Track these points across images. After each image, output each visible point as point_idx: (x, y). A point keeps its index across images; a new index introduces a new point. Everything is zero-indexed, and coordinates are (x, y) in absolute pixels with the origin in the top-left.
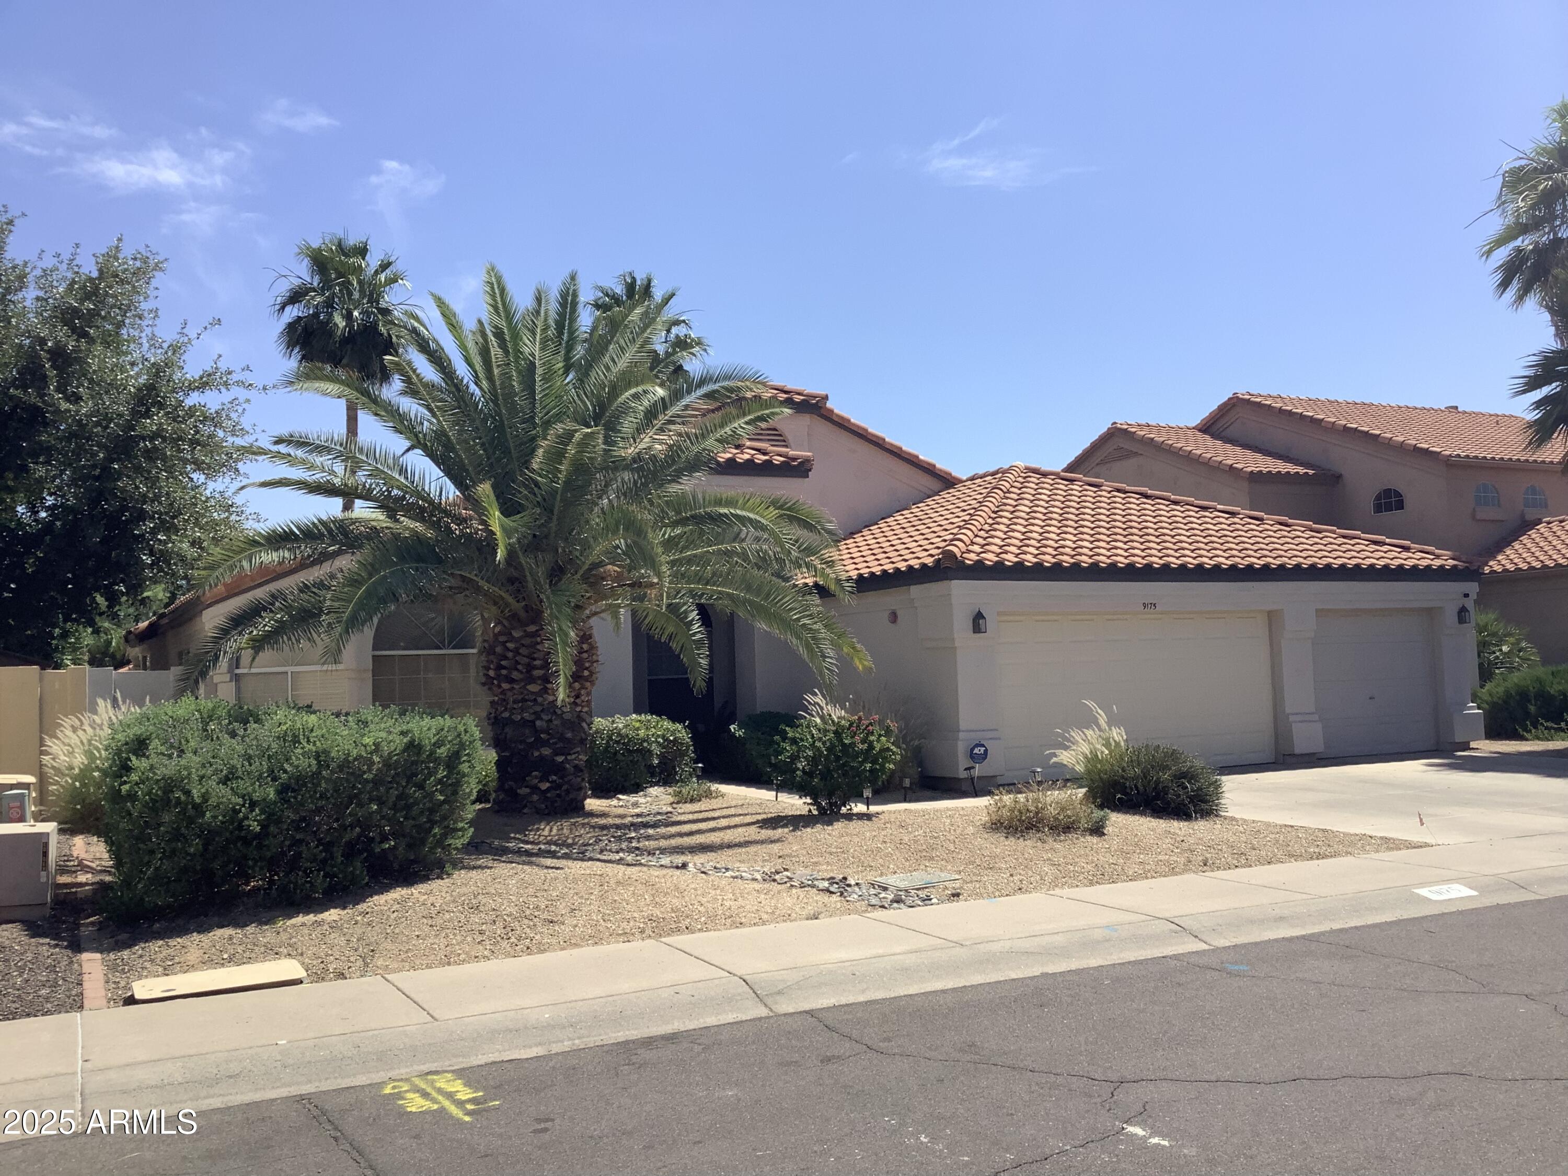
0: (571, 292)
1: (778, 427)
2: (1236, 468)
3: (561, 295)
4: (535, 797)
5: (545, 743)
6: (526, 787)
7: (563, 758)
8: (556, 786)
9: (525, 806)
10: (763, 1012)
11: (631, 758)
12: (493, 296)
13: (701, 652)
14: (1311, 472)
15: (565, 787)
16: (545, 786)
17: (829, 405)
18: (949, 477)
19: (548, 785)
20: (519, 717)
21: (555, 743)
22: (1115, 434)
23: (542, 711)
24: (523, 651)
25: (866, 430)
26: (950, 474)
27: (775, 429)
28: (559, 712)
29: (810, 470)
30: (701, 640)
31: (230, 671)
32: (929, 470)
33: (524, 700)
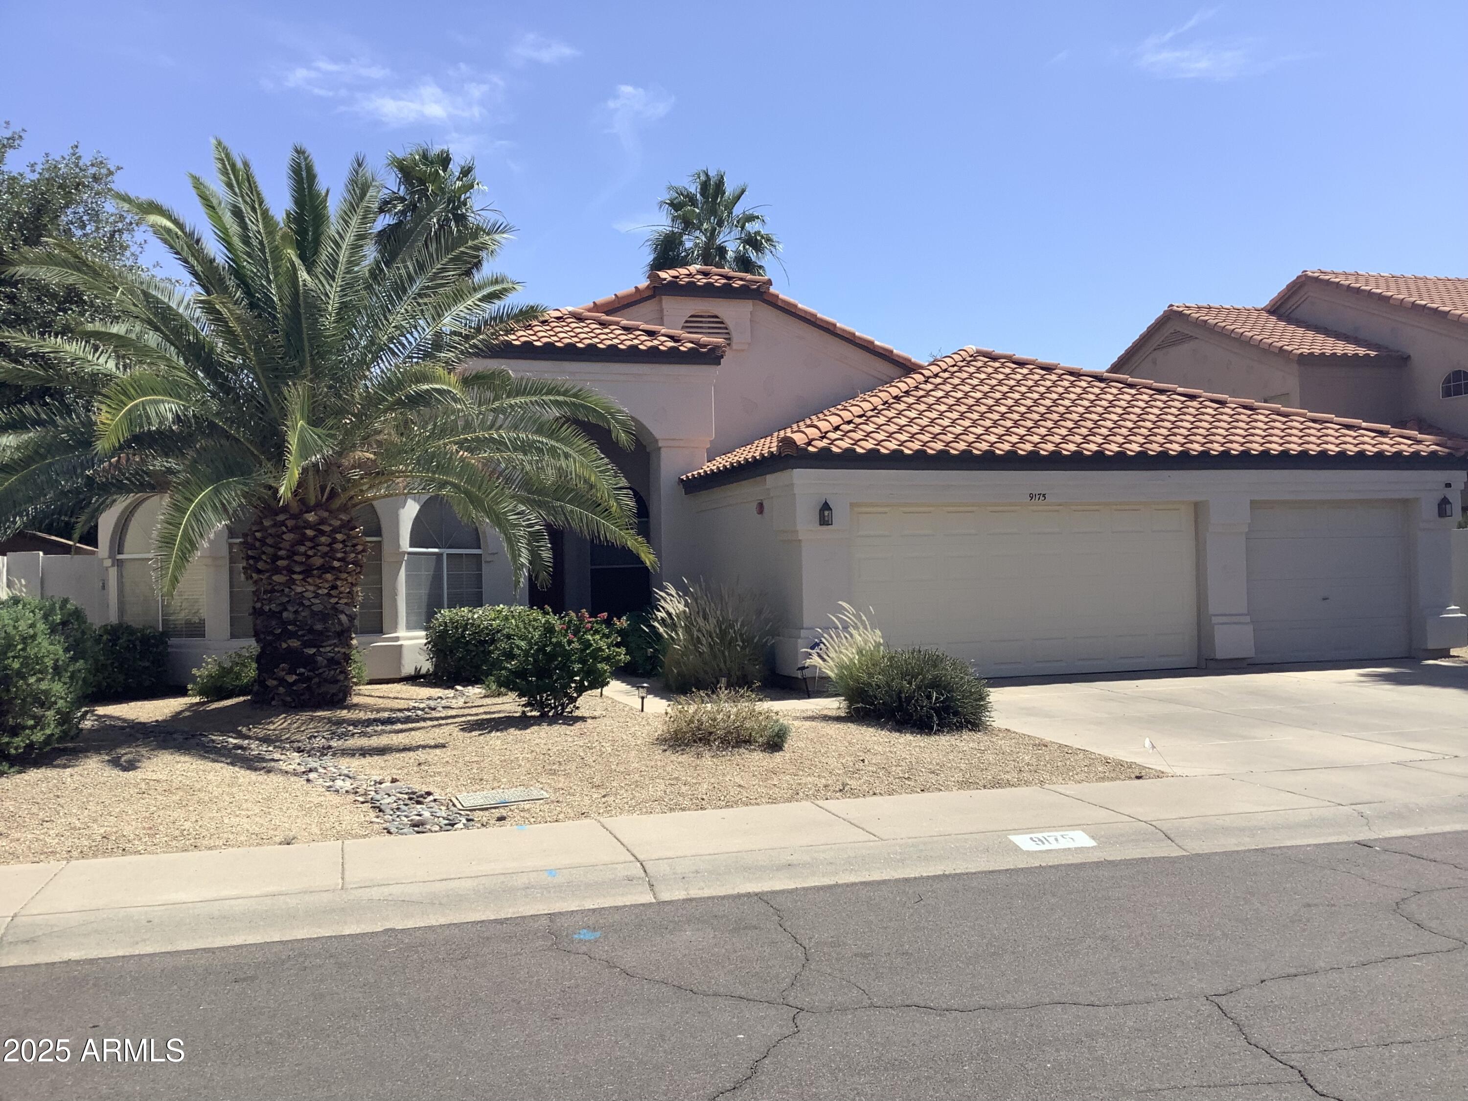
0: (303, 165)
1: (719, 315)
2: (1286, 351)
3: (293, 172)
4: (282, 690)
5: (293, 635)
6: (275, 679)
7: (314, 650)
8: (302, 679)
9: (273, 699)
11: (482, 649)
12: (225, 173)
13: (542, 544)
14: (1373, 354)
15: (316, 680)
16: (291, 678)
17: (772, 290)
18: (909, 364)
19: (294, 677)
20: (268, 608)
21: (303, 636)
22: (1171, 316)
23: (288, 602)
24: (270, 541)
25: (814, 316)
26: (910, 361)
27: (717, 317)
28: (306, 603)
29: (722, 357)
30: (538, 531)
31: (111, 556)
32: (886, 356)
33: (272, 591)
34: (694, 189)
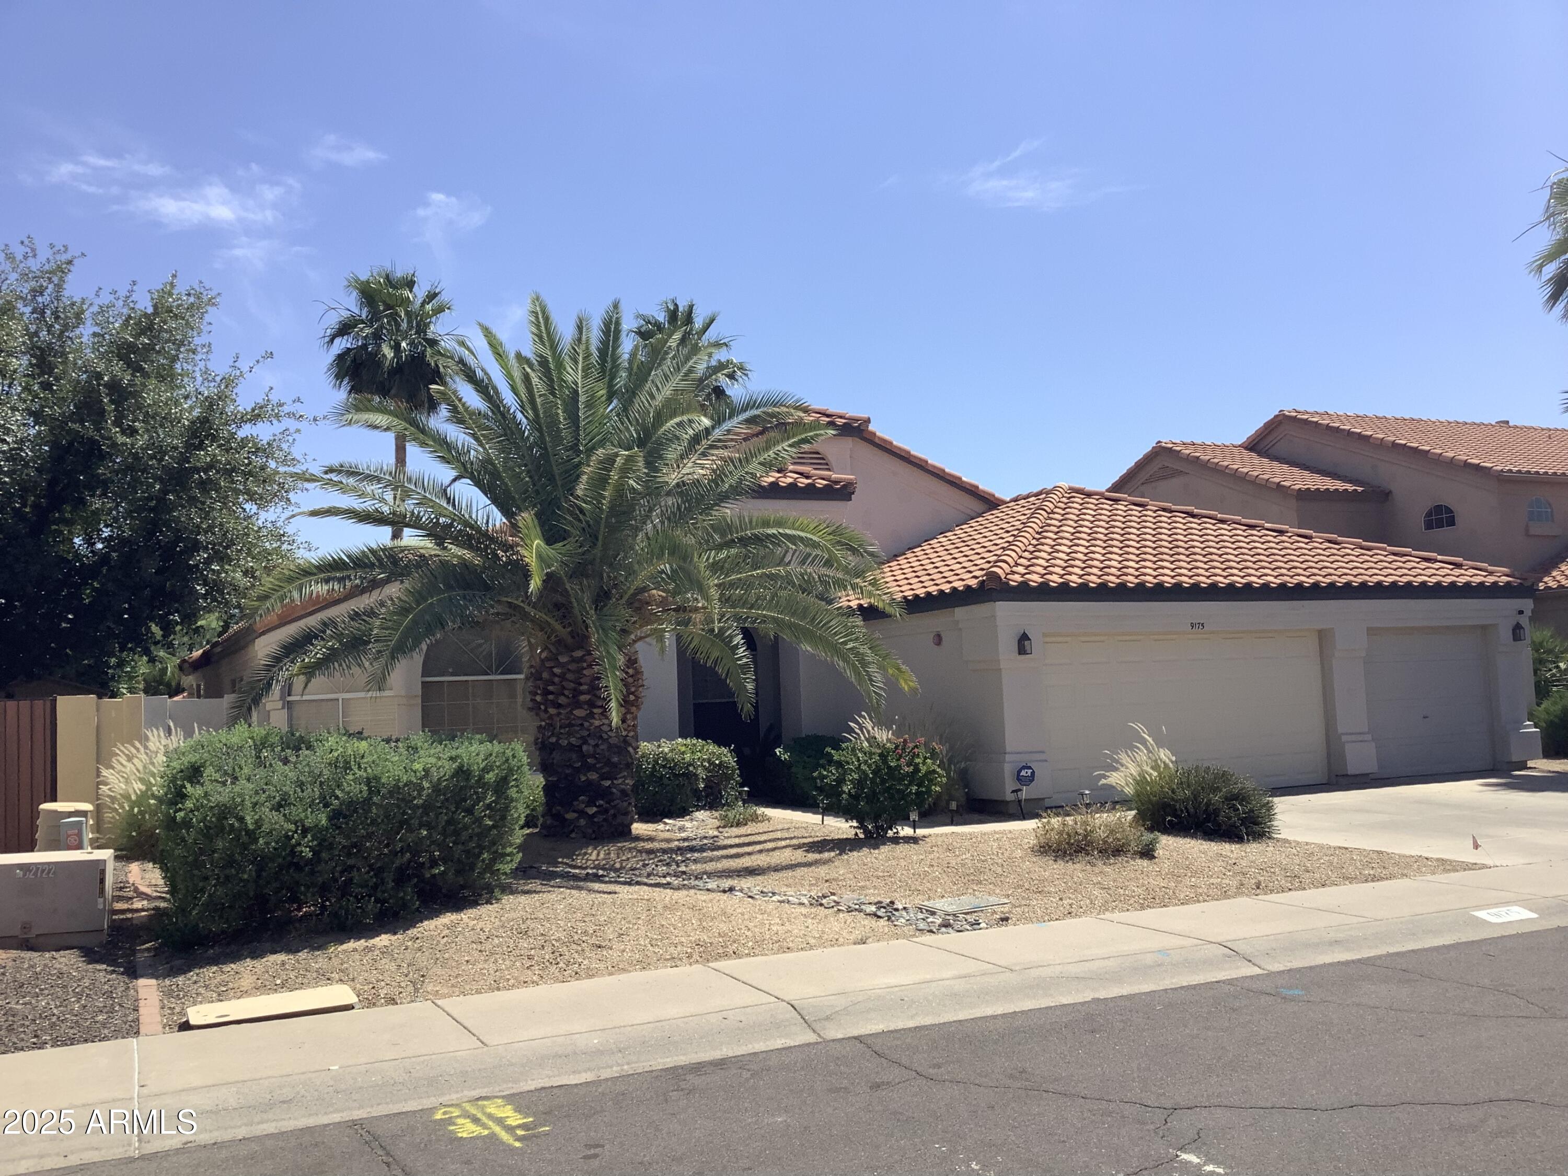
0: (614, 320)
1: (820, 450)
2: (1284, 486)
3: (604, 323)
4: (582, 822)
5: (591, 768)
6: (574, 811)
7: (610, 782)
8: (603, 811)
9: (573, 831)
10: (811, 1038)
11: (677, 782)
12: (538, 326)
13: (748, 676)
14: (1360, 489)
15: (612, 812)
16: (592, 810)
17: (871, 427)
18: (992, 499)
19: (595, 809)
20: (566, 742)
21: (601, 768)
22: (1160, 453)
23: (589, 735)
24: (569, 676)
25: (908, 453)
26: (994, 496)
27: (818, 453)
28: (605, 736)
29: (853, 493)
30: (746, 664)
31: (282, 698)
32: (972, 491)
33: (570, 725)
34: (661, 317)
